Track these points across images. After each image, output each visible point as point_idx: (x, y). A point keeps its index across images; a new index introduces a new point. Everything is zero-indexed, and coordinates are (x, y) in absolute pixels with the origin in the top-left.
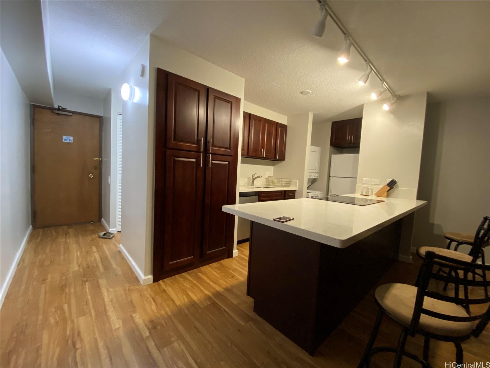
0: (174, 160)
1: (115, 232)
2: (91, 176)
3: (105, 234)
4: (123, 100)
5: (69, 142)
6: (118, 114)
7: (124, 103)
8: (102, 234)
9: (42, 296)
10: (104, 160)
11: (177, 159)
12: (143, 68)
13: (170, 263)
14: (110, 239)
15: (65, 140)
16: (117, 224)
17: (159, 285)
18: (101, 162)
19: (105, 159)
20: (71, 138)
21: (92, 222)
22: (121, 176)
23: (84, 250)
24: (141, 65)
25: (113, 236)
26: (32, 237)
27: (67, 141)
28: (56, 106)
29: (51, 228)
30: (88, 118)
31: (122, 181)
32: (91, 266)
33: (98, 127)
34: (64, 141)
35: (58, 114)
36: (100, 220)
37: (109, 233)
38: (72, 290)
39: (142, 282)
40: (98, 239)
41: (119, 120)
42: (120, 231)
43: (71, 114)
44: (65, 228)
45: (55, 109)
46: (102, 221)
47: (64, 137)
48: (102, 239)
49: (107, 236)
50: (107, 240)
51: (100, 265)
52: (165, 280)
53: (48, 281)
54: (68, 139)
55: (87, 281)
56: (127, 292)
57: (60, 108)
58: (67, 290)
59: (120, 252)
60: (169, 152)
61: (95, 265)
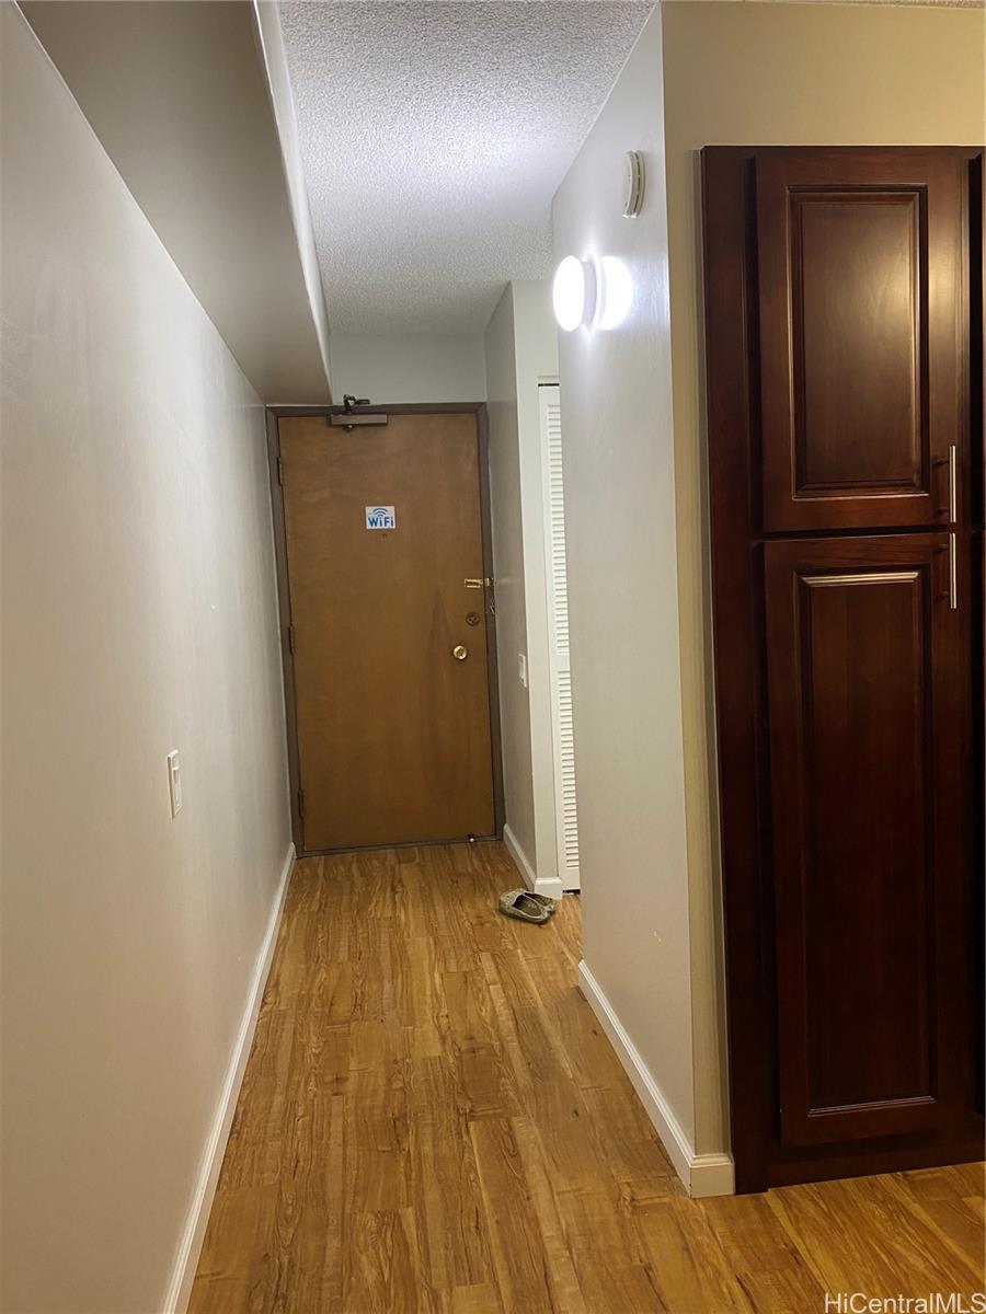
0: (803, 586)
1: (558, 896)
2: (460, 652)
3: (520, 902)
4: (560, 330)
5: (383, 527)
6: (540, 385)
7: (565, 343)
8: (510, 898)
9: (335, 1152)
10: (501, 581)
11: (812, 581)
12: (639, 166)
13: (814, 1113)
14: (541, 923)
15: (373, 522)
16: (562, 858)
17: (765, 1212)
18: (488, 592)
19: (504, 581)
20: (390, 511)
21: (472, 840)
22: (567, 650)
23: (453, 969)
24: (628, 157)
25: (552, 913)
26: (298, 887)
27: (378, 527)
28: (338, 401)
29: (349, 855)
30: (439, 419)
31: (571, 672)
32: (482, 1048)
33: (474, 452)
34: (369, 527)
35: (345, 427)
36: (498, 833)
37: (534, 896)
38: (427, 1149)
39: (686, 1180)
40: (498, 920)
41: (548, 410)
42: (577, 892)
43: (383, 418)
44: (390, 855)
45: (337, 410)
46: (505, 837)
47: (370, 511)
48: (511, 922)
49: (529, 909)
50: (530, 925)
51: (513, 1046)
52: (794, 1191)
53: (350, 1086)
54: (381, 517)
55: (472, 1116)
56: (627, 1215)
57: (351, 403)
58: (409, 1143)
59: (580, 996)
60: (774, 551)
61: (497, 1044)
